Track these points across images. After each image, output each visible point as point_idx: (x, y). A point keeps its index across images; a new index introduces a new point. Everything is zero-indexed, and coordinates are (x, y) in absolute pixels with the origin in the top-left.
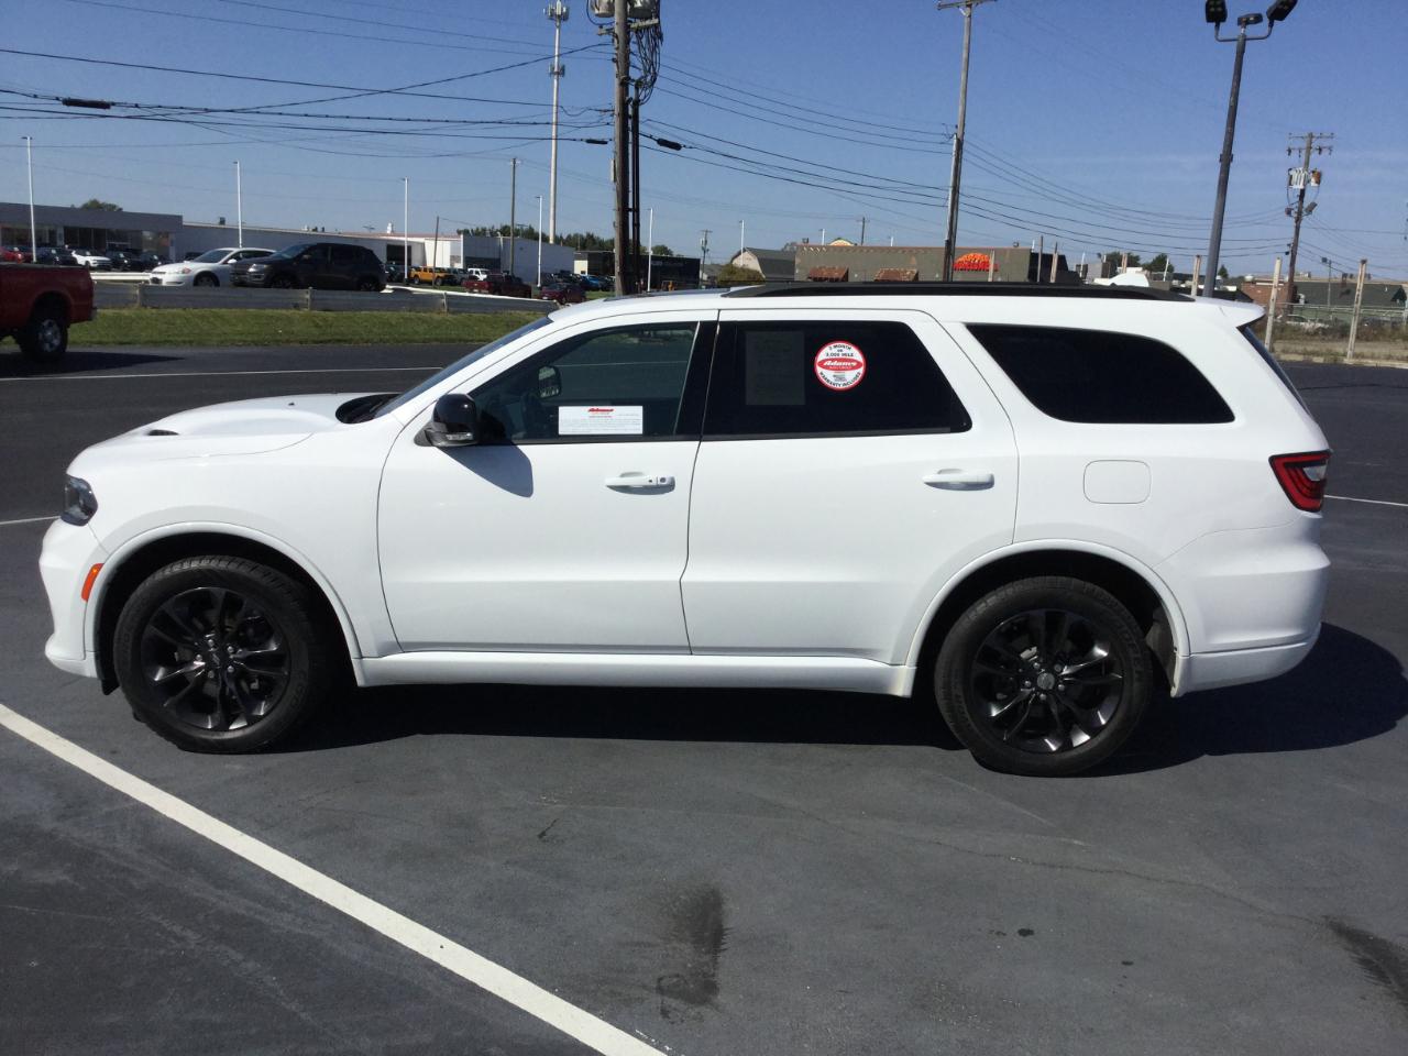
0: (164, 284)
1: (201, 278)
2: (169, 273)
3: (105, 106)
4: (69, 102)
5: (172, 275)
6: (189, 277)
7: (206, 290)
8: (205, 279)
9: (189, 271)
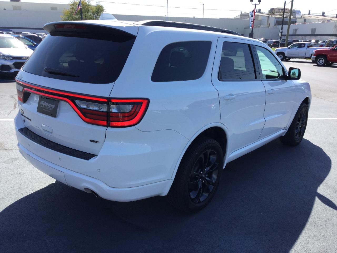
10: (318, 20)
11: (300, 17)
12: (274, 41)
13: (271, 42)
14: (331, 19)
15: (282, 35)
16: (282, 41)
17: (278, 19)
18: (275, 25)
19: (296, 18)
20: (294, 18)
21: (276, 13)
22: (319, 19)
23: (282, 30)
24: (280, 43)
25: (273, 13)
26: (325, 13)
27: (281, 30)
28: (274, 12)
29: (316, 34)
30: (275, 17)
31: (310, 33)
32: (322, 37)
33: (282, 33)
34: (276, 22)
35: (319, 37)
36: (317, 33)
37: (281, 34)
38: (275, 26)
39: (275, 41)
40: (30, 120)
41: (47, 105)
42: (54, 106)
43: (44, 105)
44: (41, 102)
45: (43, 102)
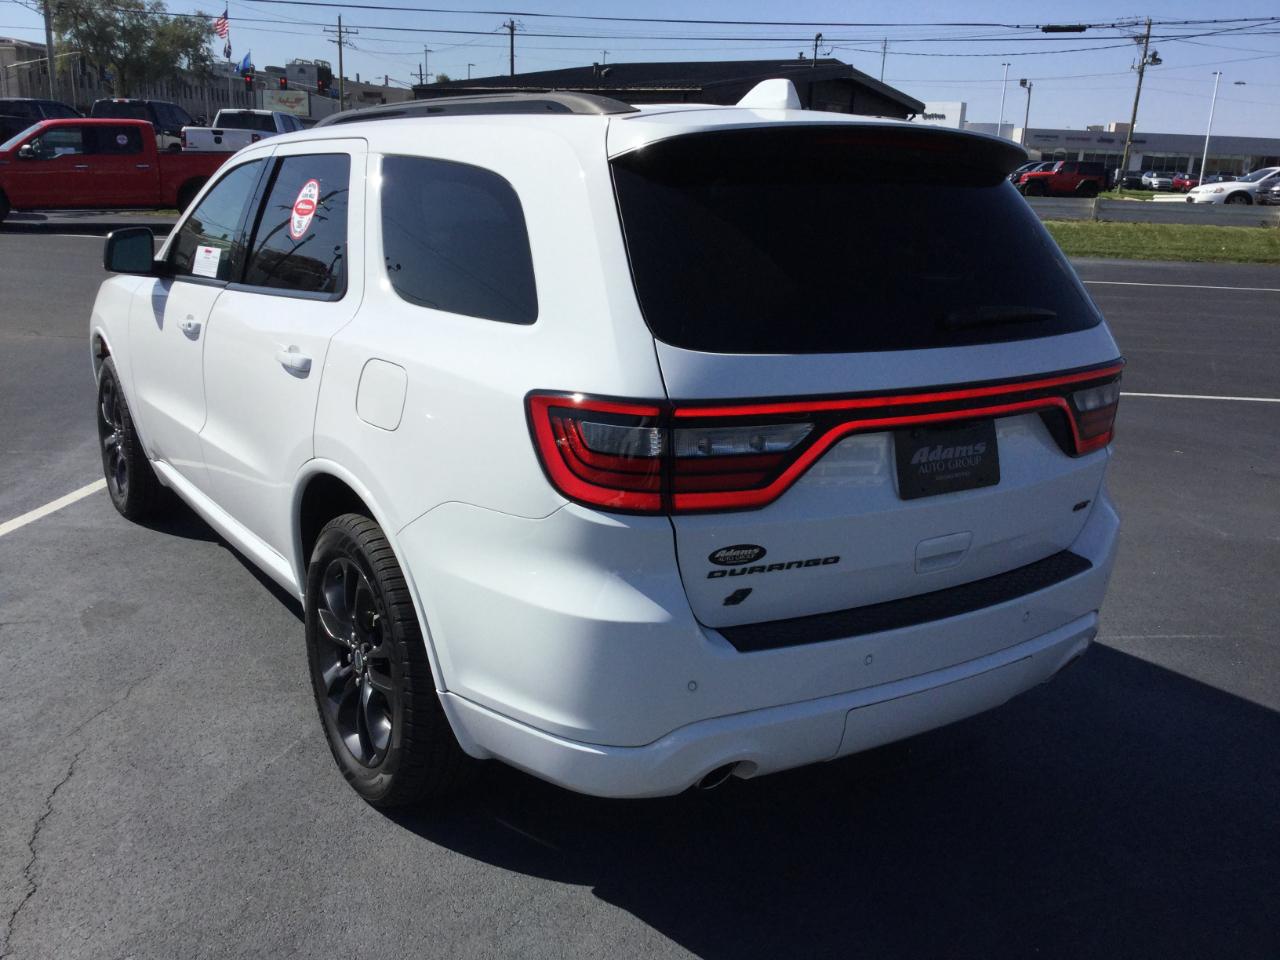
0: (1196, 202)
1: (1235, 197)
2: (1203, 193)
3: (1081, 29)
4: (1048, 29)
5: (1205, 195)
6: (1221, 197)
7: (1237, 209)
8: (1237, 199)
9: (1222, 190)
40: (826, 562)
41: (949, 453)
42: (981, 448)
43: (934, 461)
44: (918, 454)
45: (926, 450)
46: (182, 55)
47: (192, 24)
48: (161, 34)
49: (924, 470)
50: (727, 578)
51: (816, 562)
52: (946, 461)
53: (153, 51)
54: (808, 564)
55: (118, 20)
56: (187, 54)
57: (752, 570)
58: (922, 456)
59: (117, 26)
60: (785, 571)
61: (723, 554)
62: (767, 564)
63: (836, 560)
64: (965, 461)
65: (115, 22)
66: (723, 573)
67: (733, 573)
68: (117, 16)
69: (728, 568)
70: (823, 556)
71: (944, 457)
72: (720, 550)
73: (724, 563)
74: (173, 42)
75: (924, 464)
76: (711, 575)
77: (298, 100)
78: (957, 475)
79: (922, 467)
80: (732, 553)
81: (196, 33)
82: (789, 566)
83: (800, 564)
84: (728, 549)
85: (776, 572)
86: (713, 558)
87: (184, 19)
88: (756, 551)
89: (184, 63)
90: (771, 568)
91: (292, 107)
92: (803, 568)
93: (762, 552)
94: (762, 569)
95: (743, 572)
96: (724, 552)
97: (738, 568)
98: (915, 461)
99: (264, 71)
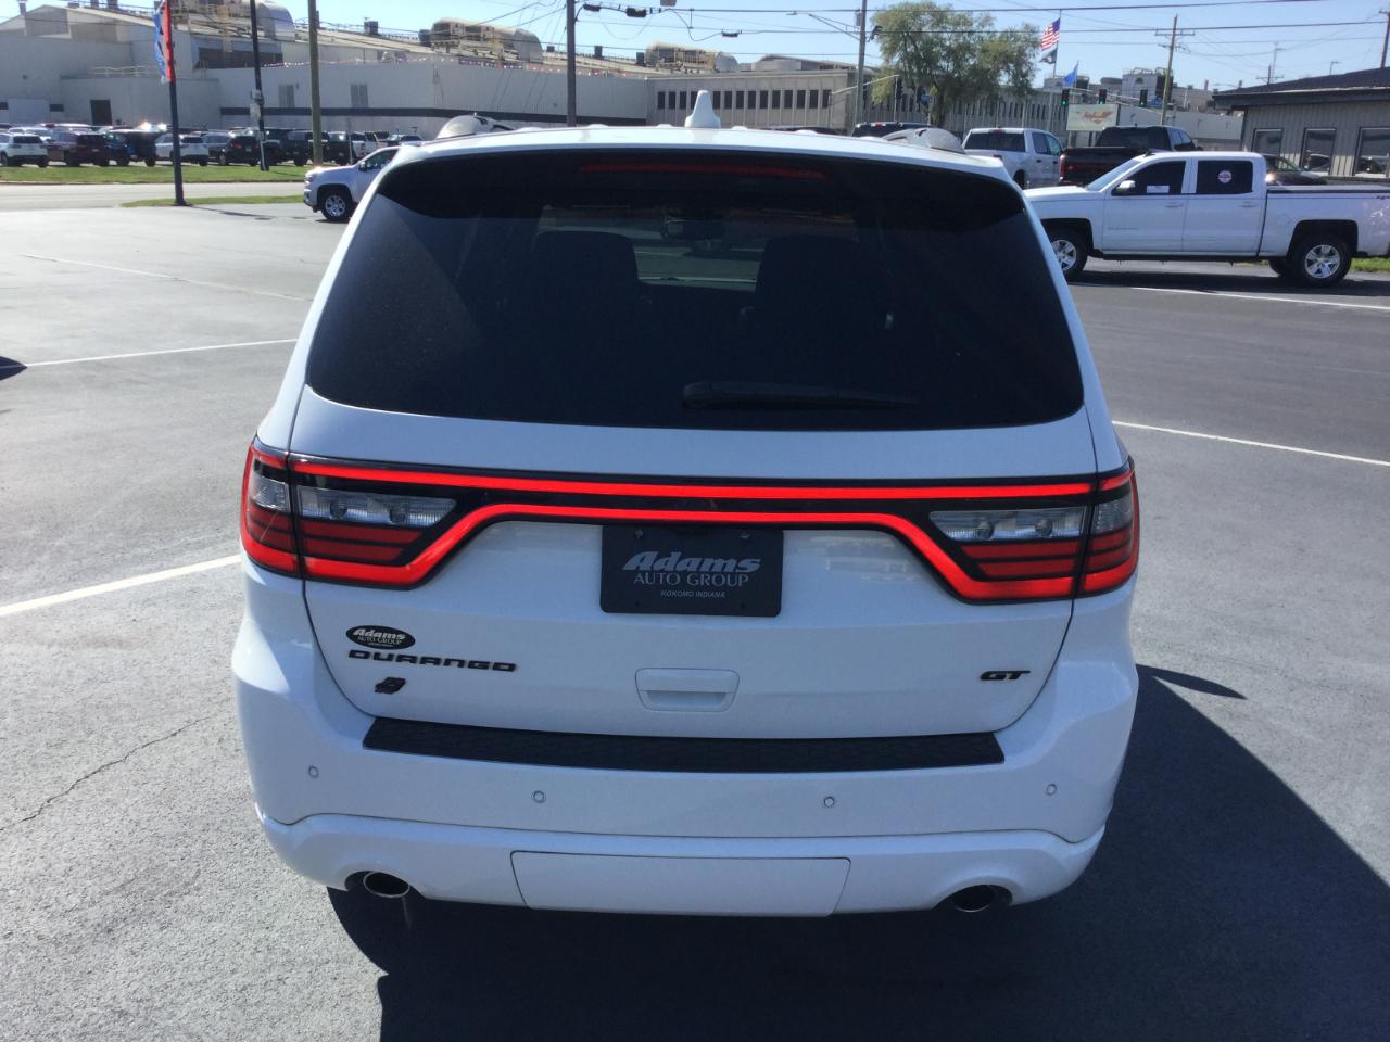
10: (361, 52)
11: (293, 35)
12: (233, 135)
13: (220, 139)
14: (409, 51)
15: (264, 111)
16: (270, 137)
17: (206, 40)
18: (198, 66)
19: (276, 40)
20: (269, 41)
21: (192, 17)
22: (364, 49)
23: (259, 92)
24: (262, 143)
25: (180, 14)
26: (380, 25)
27: (255, 91)
28: (184, 11)
29: (372, 105)
30: (193, 34)
31: (348, 104)
32: (395, 118)
33: (260, 101)
34: (197, 51)
35: (385, 119)
36: (374, 102)
37: (258, 107)
38: (199, 73)
39: (238, 138)
40: (497, 667)
41: (693, 564)
42: (751, 565)
43: (662, 571)
44: (639, 556)
45: (650, 556)
46: (1002, 72)
47: (1017, 40)
48: (984, 51)
49: (646, 581)
50: (371, 661)
51: (484, 665)
52: (684, 574)
53: (974, 70)
54: (472, 665)
55: (945, 39)
56: (1008, 71)
57: (401, 658)
58: (643, 562)
59: (942, 46)
60: (441, 667)
61: (362, 632)
62: (420, 655)
63: (512, 667)
64: (719, 580)
65: (941, 42)
66: (367, 655)
67: (377, 657)
68: (945, 35)
69: (373, 651)
70: (493, 660)
71: (680, 568)
72: (359, 628)
73: (365, 643)
74: (995, 58)
75: (643, 573)
76: (353, 654)
77: (1106, 115)
78: (699, 594)
79: (640, 576)
80: (371, 633)
81: (1020, 47)
82: (448, 662)
83: (461, 663)
84: (368, 628)
85: (429, 666)
86: (350, 634)
87: (1010, 34)
88: (402, 637)
89: (1004, 79)
90: (424, 660)
91: (1098, 122)
92: (466, 669)
93: (409, 641)
94: (413, 659)
95: (390, 658)
96: (363, 630)
97: (384, 653)
98: (631, 565)
99: (1099, 83)
